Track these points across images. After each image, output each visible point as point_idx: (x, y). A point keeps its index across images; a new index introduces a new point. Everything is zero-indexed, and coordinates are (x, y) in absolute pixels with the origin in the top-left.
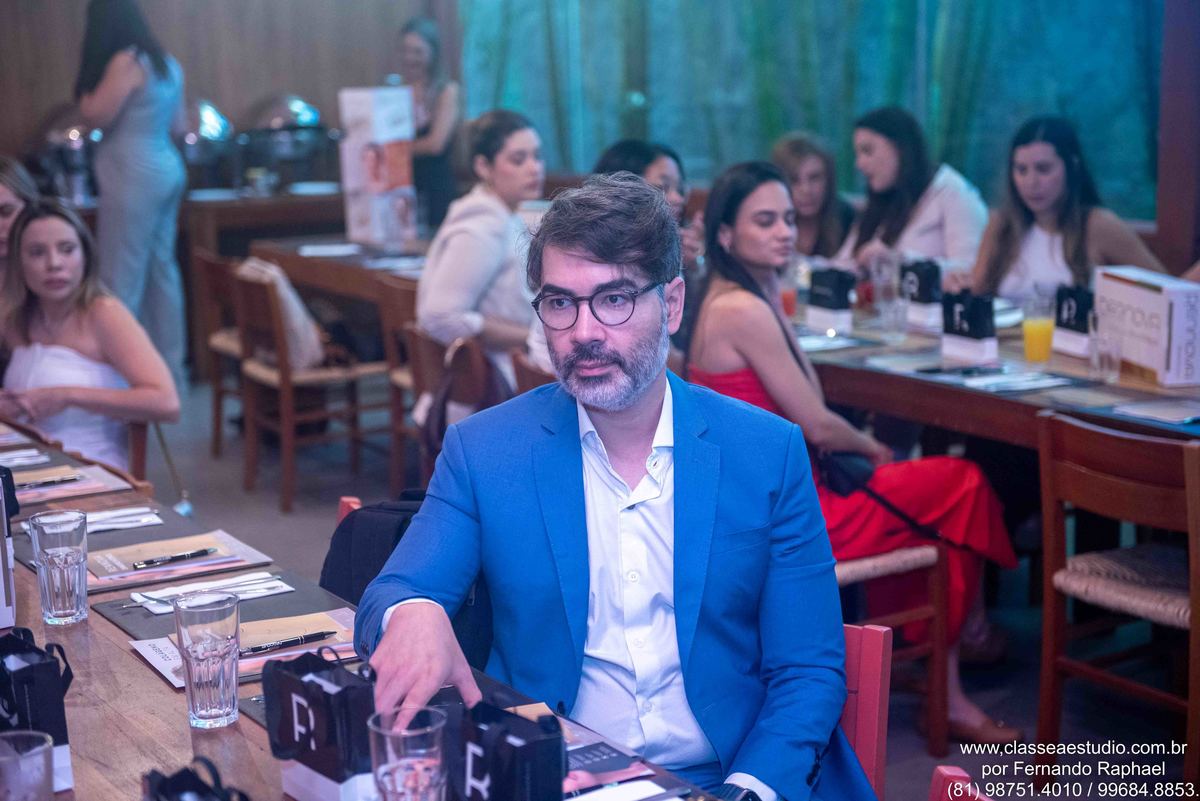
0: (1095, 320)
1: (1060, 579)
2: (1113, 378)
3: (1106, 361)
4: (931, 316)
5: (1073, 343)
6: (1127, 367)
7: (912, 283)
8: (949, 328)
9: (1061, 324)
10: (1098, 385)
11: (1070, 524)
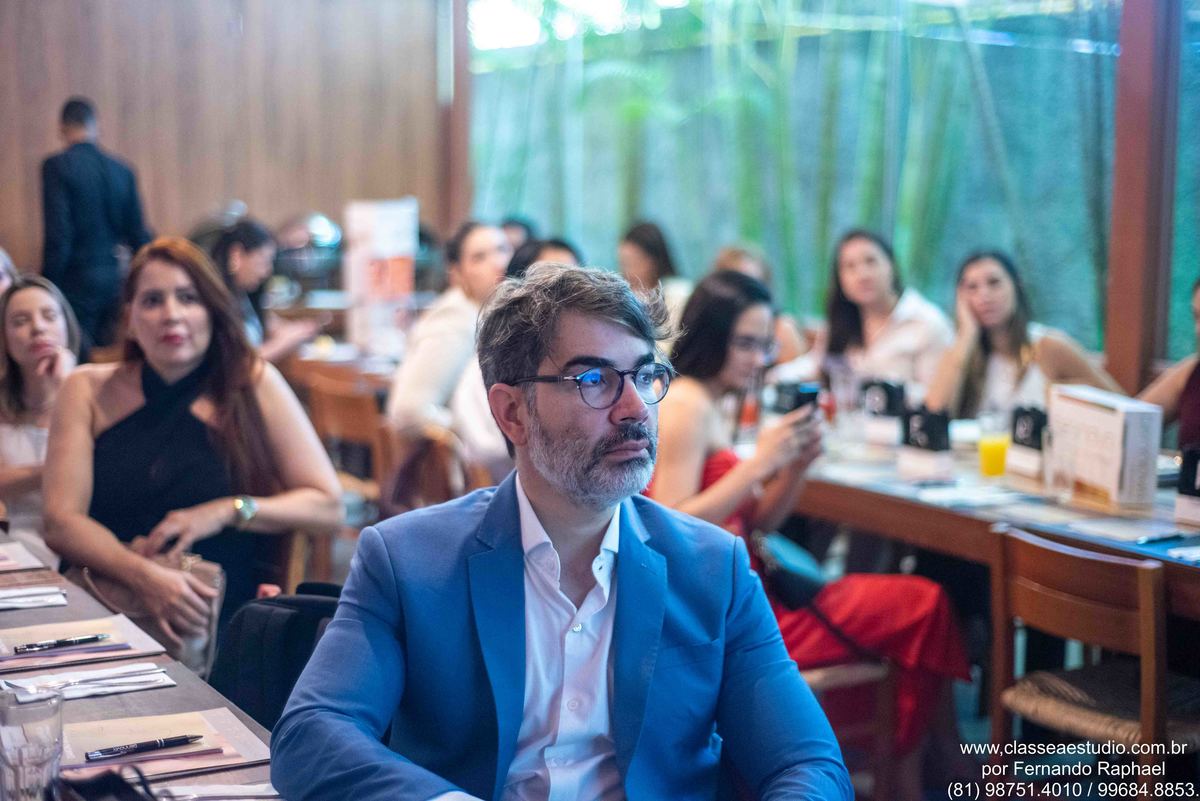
0: (1050, 438)
1: (1010, 697)
2: (1066, 496)
3: (1060, 480)
4: (891, 429)
5: (1024, 460)
6: (1080, 487)
7: (876, 399)
8: (908, 440)
9: (1016, 441)
10: (1052, 502)
11: (1020, 641)
